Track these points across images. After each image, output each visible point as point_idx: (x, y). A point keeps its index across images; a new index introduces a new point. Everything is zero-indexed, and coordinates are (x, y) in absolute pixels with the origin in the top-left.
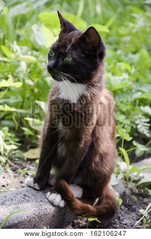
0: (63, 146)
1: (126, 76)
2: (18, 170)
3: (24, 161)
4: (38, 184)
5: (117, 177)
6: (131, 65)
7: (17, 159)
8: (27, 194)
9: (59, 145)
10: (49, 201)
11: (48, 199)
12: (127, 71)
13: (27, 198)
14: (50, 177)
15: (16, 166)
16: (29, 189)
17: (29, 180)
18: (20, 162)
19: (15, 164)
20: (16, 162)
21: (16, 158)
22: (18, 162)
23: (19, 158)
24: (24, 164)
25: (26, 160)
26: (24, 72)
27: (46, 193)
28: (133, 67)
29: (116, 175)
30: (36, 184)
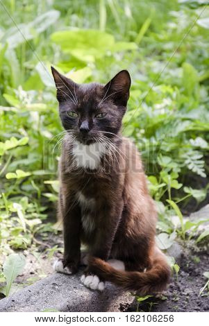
0: (88, 218)
1: (167, 102)
2: (47, 250)
3: (55, 235)
4: (69, 267)
5: (169, 237)
6: (173, 86)
7: (45, 235)
8: (56, 282)
9: (82, 219)
10: (85, 286)
11: (83, 284)
12: (169, 95)
13: (57, 287)
14: (82, 256)
15: (45, 244)
16: (58, 275)
17: (58, 264)
18: (50, 237)
19: (44, 241)
20: (44, 239)
21: (44, 232)
22: (47, 239)
23: (48, 232)
24: (54, 239)
25: (56, 233)
26: (37, 123)
27: (80, 276)
28: (176, 88)
29: (168, 235)
30: (66, 268)
